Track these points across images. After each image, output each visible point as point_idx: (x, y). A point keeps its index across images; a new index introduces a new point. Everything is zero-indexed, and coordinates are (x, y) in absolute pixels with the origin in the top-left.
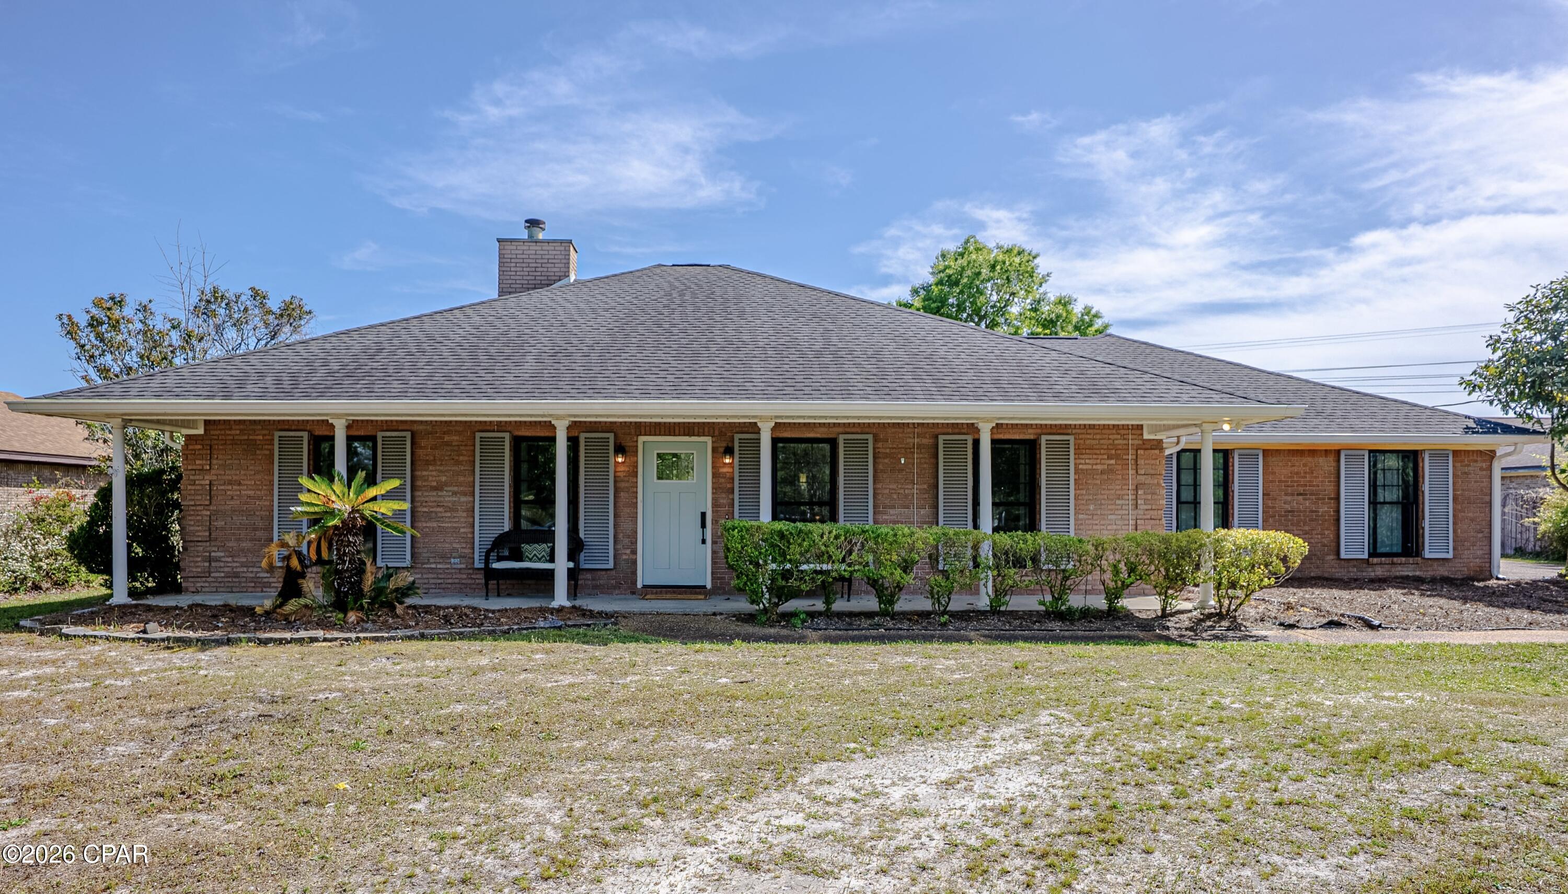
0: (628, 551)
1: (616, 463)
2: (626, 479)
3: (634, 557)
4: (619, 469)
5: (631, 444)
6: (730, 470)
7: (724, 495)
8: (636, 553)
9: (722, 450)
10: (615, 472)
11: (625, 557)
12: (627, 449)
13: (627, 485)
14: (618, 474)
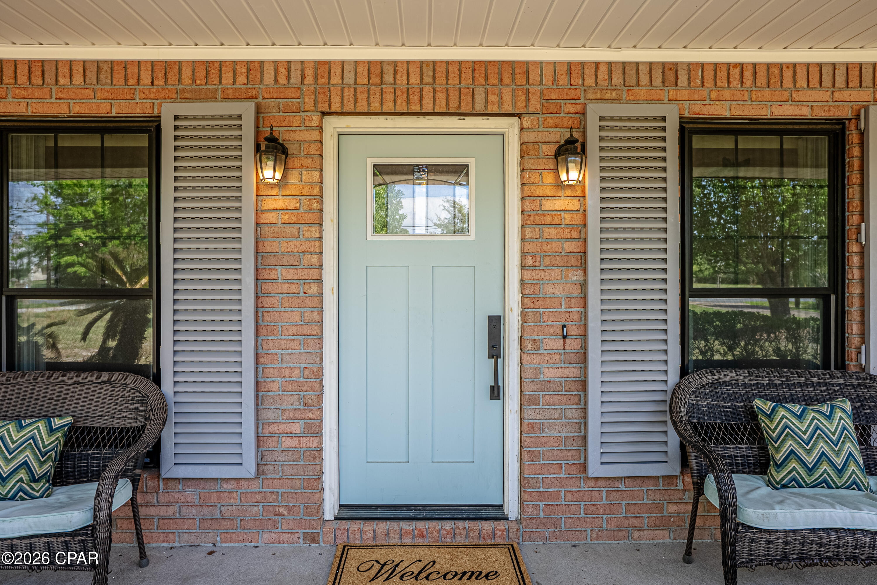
0: (297, 428)
1: (261, 183)
2: (291, 230)
3: (314, 443)
4: (269, 203)
5: (304, 135)
6: (574, 204)
7: (555, 274)
8: (319, 434)
9: (550, 150)
10: (259, 211)
11: (287, 443)
12: (292, 149)
13: (292, 246)
14: (268, 217)
